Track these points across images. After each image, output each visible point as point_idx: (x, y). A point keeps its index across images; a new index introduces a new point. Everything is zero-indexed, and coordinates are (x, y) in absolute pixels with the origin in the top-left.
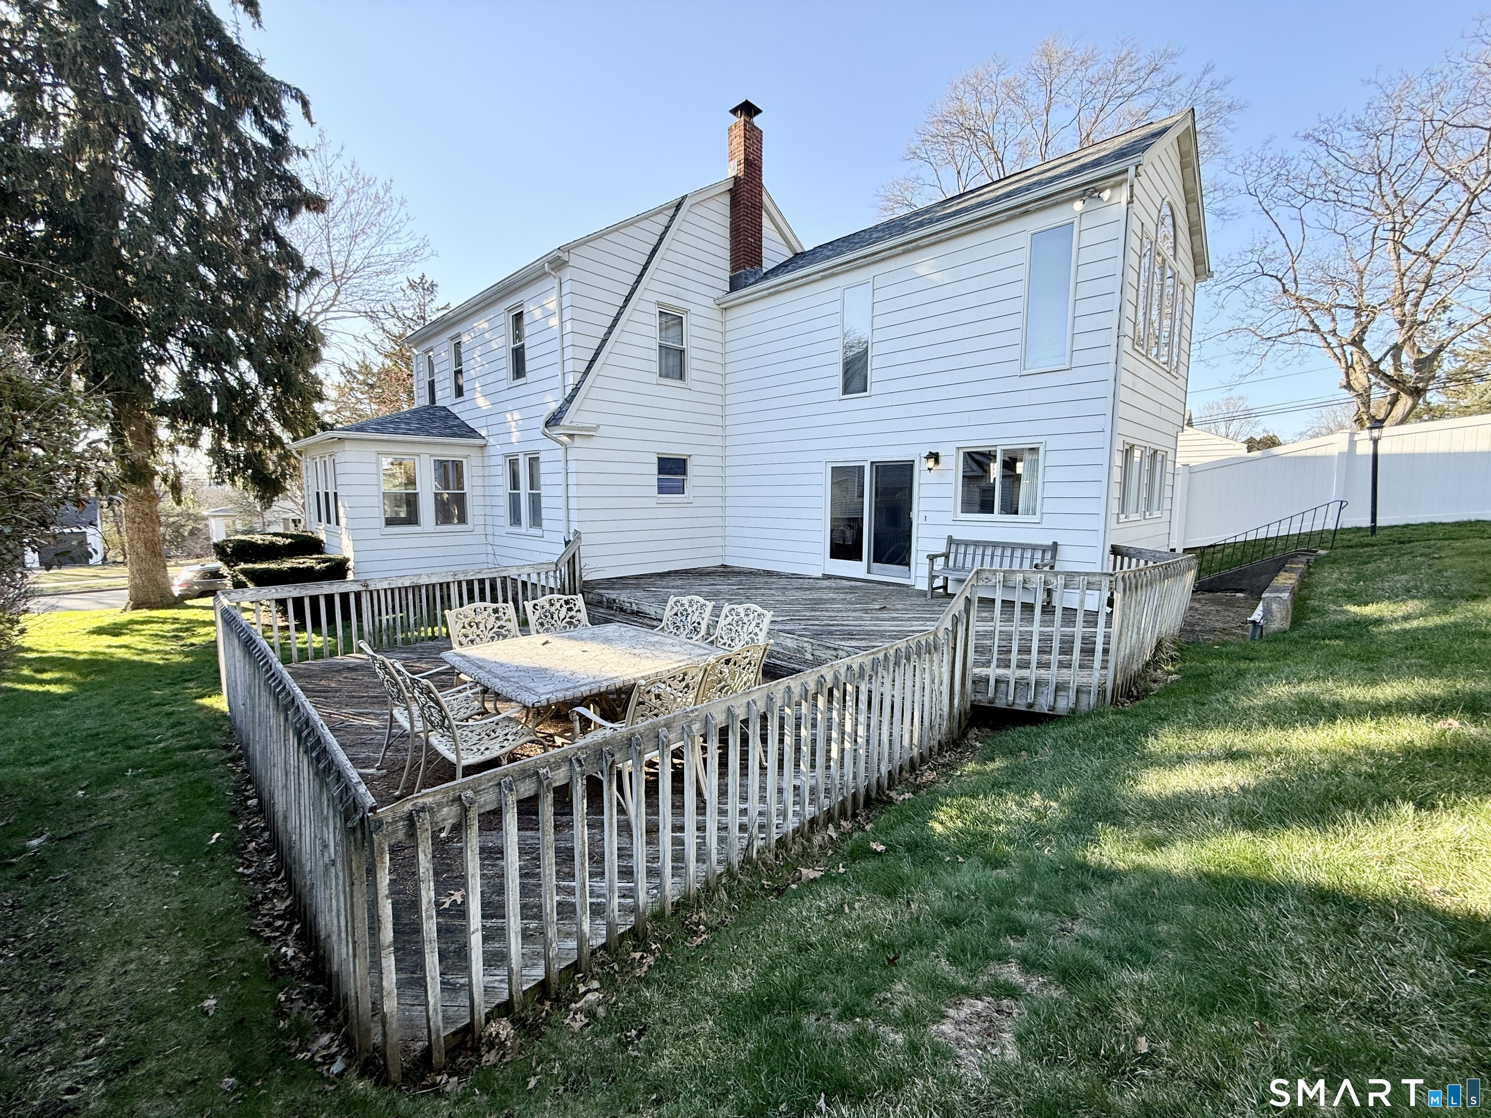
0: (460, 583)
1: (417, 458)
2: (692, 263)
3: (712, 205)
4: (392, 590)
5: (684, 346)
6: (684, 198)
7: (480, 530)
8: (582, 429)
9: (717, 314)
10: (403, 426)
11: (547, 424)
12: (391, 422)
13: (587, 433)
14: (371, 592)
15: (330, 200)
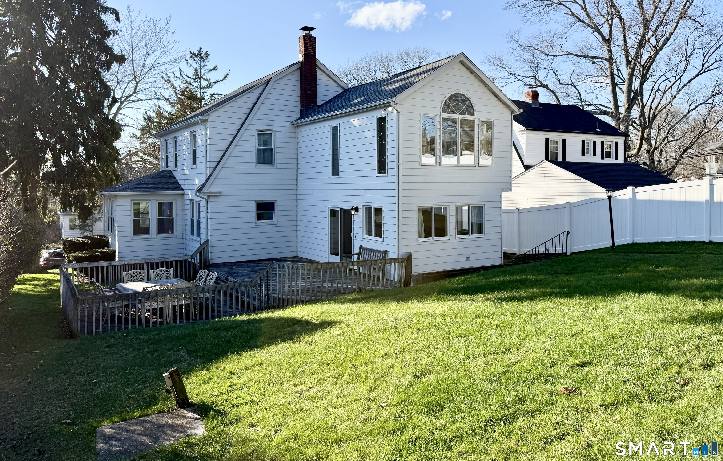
0: (148, 264)
1: (150, 202)
2: (276, 107)
3: (290, 77)
4: (120, 265)
5: (273, 147)
6: (271, 78)
7: (180, 236)
8: (213, 193)
9: (293, 130)
10: (145, 186)
11: (197, 191)
12: (140, 184)
13: (217, 195)
14: (112, 266)
15: (127, 58)
